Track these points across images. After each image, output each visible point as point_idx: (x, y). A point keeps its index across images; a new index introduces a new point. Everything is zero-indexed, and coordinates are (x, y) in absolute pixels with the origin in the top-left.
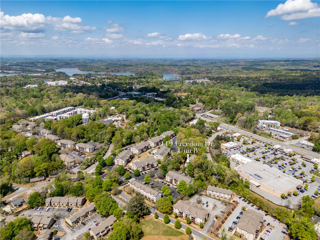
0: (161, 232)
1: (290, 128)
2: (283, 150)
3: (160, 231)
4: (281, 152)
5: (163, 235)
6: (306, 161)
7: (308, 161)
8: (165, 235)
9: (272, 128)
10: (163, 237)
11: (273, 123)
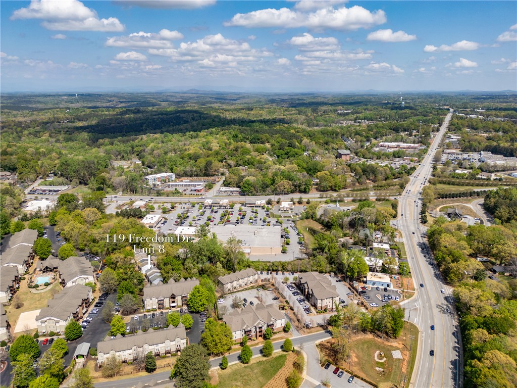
0: (261, 379)
1: (191, 178)
2: (219, 203)
3: (257, 378)
4: (218, 206)
5: (269, 380)
6: (251, 207)
7: (254, 207)
8: (271, 378)
9: (171, 183)
10: (271, 381)
11: (166, 177)
